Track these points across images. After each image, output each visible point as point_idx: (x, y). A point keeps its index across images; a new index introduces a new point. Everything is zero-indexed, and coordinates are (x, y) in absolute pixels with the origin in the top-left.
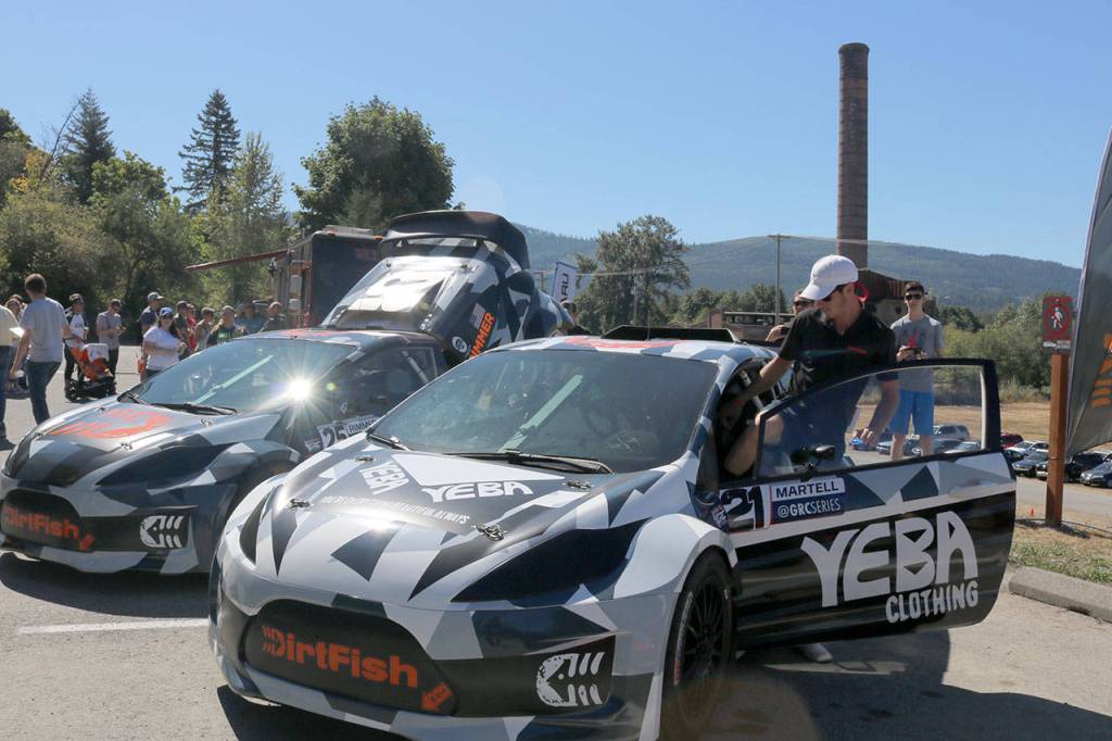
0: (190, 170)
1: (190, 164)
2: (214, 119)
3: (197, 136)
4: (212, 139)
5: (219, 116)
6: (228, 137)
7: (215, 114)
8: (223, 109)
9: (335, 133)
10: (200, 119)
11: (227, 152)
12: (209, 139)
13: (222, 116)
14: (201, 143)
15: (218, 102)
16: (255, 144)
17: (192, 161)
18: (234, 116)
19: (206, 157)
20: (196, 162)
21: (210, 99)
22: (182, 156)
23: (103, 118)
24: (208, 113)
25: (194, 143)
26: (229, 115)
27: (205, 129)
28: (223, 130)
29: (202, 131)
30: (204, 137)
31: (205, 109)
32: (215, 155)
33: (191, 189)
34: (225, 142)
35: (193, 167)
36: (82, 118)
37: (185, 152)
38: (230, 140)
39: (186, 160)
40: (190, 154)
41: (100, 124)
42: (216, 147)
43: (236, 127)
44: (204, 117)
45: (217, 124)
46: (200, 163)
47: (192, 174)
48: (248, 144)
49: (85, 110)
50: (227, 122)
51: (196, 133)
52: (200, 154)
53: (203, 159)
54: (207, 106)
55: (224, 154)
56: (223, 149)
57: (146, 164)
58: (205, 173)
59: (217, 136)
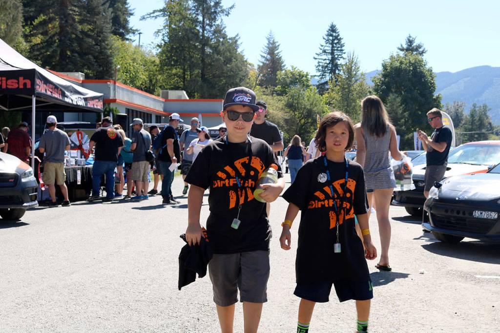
0: (319, 66)
1: (319, 62)
2: (331, 38)
3: (322, 48)
4: (330, 49)
5: (334, 37)
6: (338, 47)
7: (331, 35)
8: (335, 32)
9: (385, 67)
10: (324, 38)
11: (338, 55)
12: (328, 48)
13: (335, 36)
14: (324, 51)
15: (333, 29)
16: (352, 56)
17: (320, 61)
18: (341, 36)
19: (327, 58)
20: (322, 61)
21: (329, 28)
22: (315, 59)
23: (277, 44)
24: (328, 35)
25: (321, 51)
26: (339, 35)
27: (327, 43)
28: (336, 44)
29: (326, 45)
30: (326, 48)
31: (327, 33)
32: (332, 57)
33: (320, 76)
34: (337, 50)
35: (321, 64)
36: (267, 45)
37: (316, 56)
38: (339, 49)
39: (317, 61)
40: (320, 57)
41: (276, 47)
42: (332, 53)
43: (343, 42)
44: (326, 38)
45: (333, 40)
46: (325, 61)
47: (320, 68)
48: (348, 56)
49: (269, 42)
50: (338, 39)
51: (322, 46)
52: (324, 57)
53: (325, 59)
54: (327, 31)
55: (336, 56)
56: (335, 54)
57: (301, 72)
58: (327, 66)
59: (333, 47)
